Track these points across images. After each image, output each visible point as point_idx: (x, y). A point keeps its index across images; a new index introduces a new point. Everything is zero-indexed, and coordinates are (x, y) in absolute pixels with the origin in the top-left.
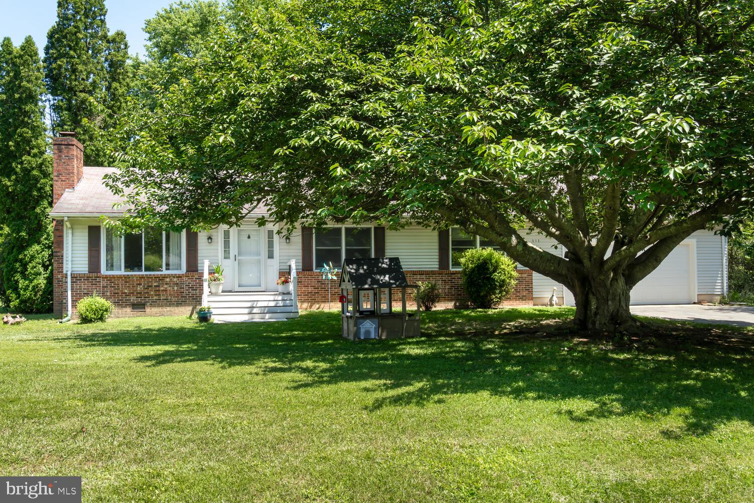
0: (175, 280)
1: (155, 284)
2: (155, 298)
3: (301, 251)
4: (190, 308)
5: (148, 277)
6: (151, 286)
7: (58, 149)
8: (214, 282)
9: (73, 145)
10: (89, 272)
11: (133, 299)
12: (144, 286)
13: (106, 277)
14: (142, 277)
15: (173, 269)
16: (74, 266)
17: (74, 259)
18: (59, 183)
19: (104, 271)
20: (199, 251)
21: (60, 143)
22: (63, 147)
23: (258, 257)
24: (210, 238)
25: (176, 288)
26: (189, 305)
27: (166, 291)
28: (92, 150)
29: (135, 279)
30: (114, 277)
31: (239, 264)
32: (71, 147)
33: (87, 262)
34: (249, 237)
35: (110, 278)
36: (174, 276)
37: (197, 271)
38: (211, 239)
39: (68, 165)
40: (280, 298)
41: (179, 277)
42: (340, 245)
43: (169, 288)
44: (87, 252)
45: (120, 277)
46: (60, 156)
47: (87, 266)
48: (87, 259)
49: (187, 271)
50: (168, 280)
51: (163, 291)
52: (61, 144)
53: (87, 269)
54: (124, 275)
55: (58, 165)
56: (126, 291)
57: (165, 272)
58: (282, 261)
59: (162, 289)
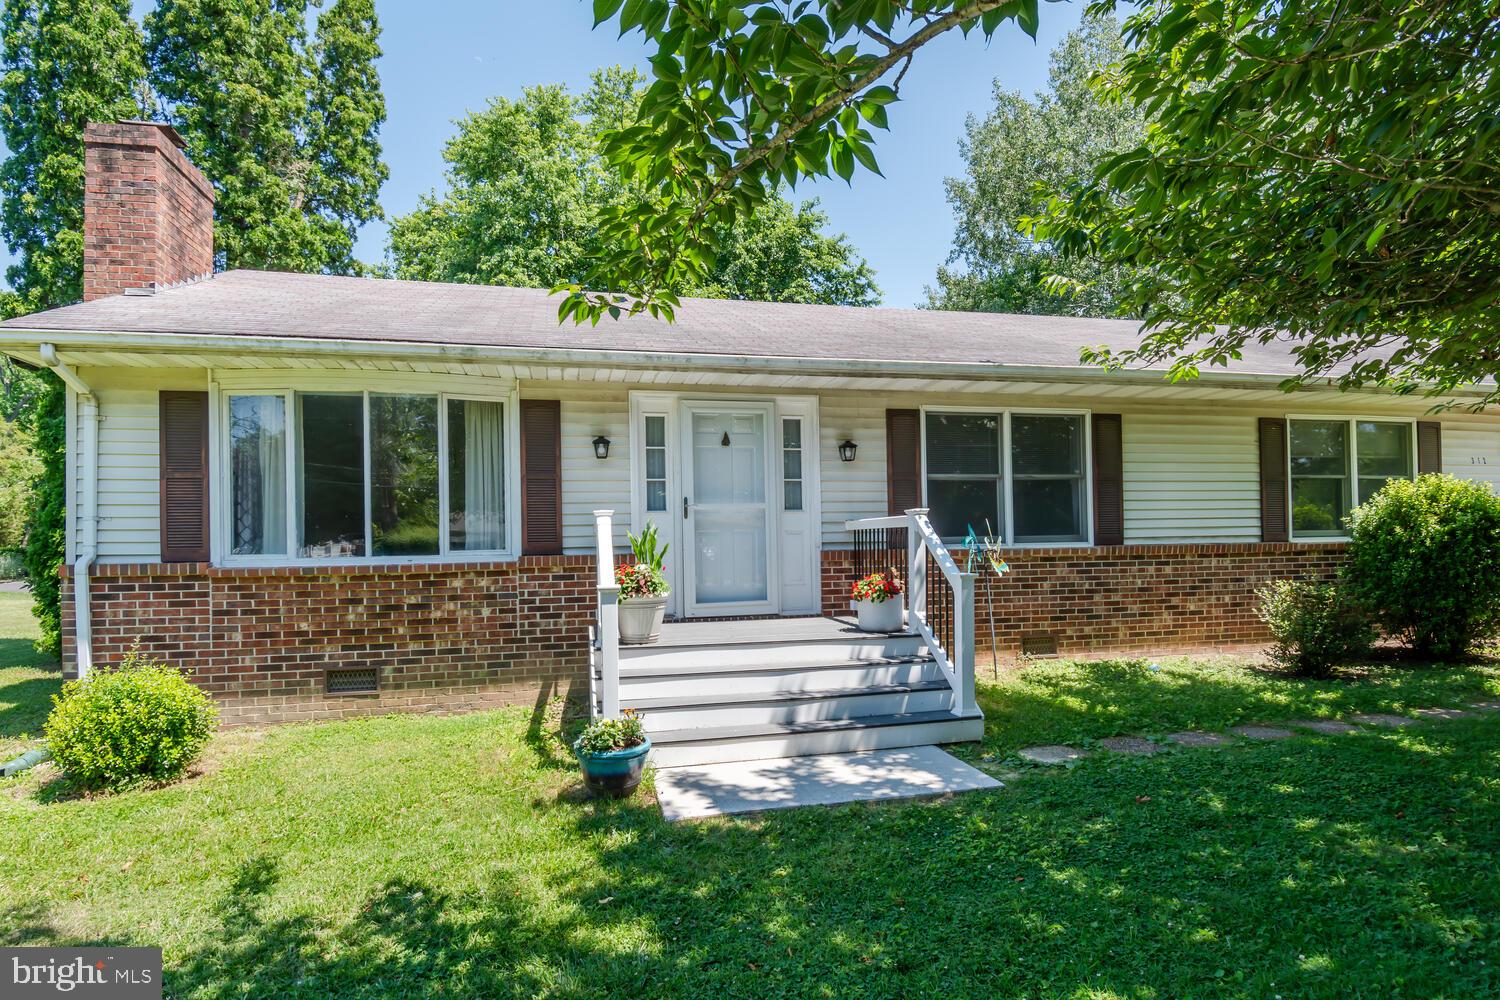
0: (484, 582)
1: (413, 600)
2: (412, 647)
3: (885, 486)
4: (532, 692)
5: (386, 575)
6: (398, 608)
7: (103, 161)
8: (635, 598)
9: (152, 149)
10: (165, 560)
11: (331, 653)
12: (370, 608)
13: (227, 577)
14: (362, 576)
15: (477, 547)
16: (104, 537)
17: (105, 511)
18: (103, 269)
19: (221, 552)
20: (565, 486)
21: (107, 140)
22: (119, 154)
23: (760, 506)
24: (601, 441)
25: (486, 612)
26: (532, 675)
27: (451, 621)
28: (270, 236)
29: (336, 581)
30: (254, 576)
31: (697, 525)
32: (145, 155)
33: (156, 524)
34: (726, 441)
35: (241, 582)
36: (482, 570)
37: (558, 550)
38: (606, 443)
39: (134, 211)
40: (875, 652)
41: (498, 572)
42: (994, 466)
43: (461, 614)
44: (156, 486)
45: (278, 577)
46: (108, 183)
47: (156, 537)
48: (156, 512)
49: (526, 552)
50: (458, 583)
51: (440, 621)
52: (112, 146)
53: (157, 549)
54: (294, 571)
55: (102, 210)
56: (304, 626)
57: (447, 557)
58: (829, 517)
59: (436, 614)
